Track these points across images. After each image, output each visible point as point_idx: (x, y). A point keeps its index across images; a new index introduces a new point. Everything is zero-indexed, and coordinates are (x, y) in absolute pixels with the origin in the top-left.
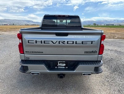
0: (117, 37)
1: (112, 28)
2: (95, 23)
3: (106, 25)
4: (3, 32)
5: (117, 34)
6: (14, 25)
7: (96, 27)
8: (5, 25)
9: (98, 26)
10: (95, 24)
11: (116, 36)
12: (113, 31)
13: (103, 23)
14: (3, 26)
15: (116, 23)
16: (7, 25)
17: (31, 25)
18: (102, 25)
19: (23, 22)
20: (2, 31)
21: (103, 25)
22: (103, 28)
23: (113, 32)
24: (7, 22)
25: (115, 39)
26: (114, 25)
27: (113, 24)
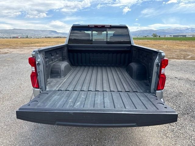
0: (190, 57)
1: (183, 42)
2: (154, 33)
3: (174, 36)
4: (12, 50)
5: (191, 51)
6: (27, 37)
7: (157, 39)
8: (14, 37)
9: (160, 39)
10: (155, 36)
11: (189, 55)
12: (184, 46)
13: (168, 33)
14: (12, 39)
15: (189, 33)
16: (17, 38)
17: (54, 38)
18: (166, 36)
19: (41, 32)
20: (10, 48)
21: (169, 36)
22: (168, 41)
23: (185, 48)
24: (17, 33)
25: (187, 59)
26: (187, 36)
27: (184, 34)
